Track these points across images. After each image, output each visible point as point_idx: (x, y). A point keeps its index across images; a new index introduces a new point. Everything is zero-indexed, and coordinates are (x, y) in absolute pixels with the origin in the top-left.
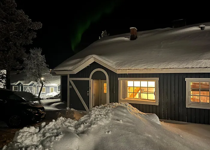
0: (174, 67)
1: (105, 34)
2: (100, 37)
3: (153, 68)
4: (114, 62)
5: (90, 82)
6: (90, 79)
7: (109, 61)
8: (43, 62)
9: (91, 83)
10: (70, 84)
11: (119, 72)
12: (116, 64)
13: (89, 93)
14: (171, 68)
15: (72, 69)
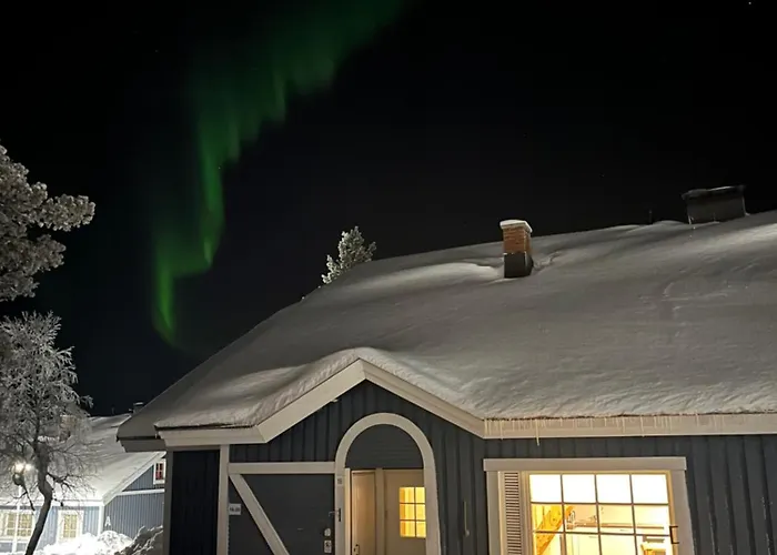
0: (763, 408)
1: (357, 246)
2: (329, 258)
3: (659, 411)
4: (467, 381)
5: (340, 481)
6: (338, 467)
7: (439, 376)
8: (60, 383)
9: (344, 488)
10: (234, 495)
11: (490, 432)
12: (475, 393)
13: (332, 538)
14: (747, 412)
15: (251, 417)
